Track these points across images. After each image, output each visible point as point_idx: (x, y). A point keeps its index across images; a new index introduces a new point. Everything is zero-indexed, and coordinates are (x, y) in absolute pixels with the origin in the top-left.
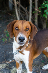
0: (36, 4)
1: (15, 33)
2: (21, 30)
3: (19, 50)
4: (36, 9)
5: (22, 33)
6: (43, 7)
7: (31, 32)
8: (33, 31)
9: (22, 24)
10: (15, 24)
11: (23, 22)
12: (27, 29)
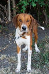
0: (14, 2)
1: (19, 23)
2: (24, 21)
3: (22, 36)
4: (14, 6)
5: (24, 24)
6: (20, 4)
7: (31, 23)
8: (32, 23)
9: (24, 17)
10: (18, 17)
11: (24, 15)
12: (28, 21)
